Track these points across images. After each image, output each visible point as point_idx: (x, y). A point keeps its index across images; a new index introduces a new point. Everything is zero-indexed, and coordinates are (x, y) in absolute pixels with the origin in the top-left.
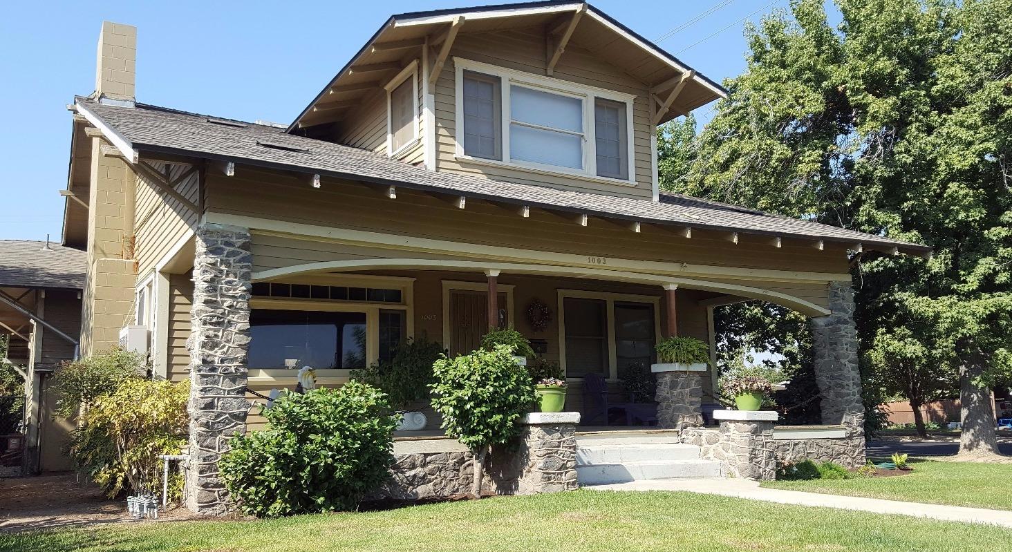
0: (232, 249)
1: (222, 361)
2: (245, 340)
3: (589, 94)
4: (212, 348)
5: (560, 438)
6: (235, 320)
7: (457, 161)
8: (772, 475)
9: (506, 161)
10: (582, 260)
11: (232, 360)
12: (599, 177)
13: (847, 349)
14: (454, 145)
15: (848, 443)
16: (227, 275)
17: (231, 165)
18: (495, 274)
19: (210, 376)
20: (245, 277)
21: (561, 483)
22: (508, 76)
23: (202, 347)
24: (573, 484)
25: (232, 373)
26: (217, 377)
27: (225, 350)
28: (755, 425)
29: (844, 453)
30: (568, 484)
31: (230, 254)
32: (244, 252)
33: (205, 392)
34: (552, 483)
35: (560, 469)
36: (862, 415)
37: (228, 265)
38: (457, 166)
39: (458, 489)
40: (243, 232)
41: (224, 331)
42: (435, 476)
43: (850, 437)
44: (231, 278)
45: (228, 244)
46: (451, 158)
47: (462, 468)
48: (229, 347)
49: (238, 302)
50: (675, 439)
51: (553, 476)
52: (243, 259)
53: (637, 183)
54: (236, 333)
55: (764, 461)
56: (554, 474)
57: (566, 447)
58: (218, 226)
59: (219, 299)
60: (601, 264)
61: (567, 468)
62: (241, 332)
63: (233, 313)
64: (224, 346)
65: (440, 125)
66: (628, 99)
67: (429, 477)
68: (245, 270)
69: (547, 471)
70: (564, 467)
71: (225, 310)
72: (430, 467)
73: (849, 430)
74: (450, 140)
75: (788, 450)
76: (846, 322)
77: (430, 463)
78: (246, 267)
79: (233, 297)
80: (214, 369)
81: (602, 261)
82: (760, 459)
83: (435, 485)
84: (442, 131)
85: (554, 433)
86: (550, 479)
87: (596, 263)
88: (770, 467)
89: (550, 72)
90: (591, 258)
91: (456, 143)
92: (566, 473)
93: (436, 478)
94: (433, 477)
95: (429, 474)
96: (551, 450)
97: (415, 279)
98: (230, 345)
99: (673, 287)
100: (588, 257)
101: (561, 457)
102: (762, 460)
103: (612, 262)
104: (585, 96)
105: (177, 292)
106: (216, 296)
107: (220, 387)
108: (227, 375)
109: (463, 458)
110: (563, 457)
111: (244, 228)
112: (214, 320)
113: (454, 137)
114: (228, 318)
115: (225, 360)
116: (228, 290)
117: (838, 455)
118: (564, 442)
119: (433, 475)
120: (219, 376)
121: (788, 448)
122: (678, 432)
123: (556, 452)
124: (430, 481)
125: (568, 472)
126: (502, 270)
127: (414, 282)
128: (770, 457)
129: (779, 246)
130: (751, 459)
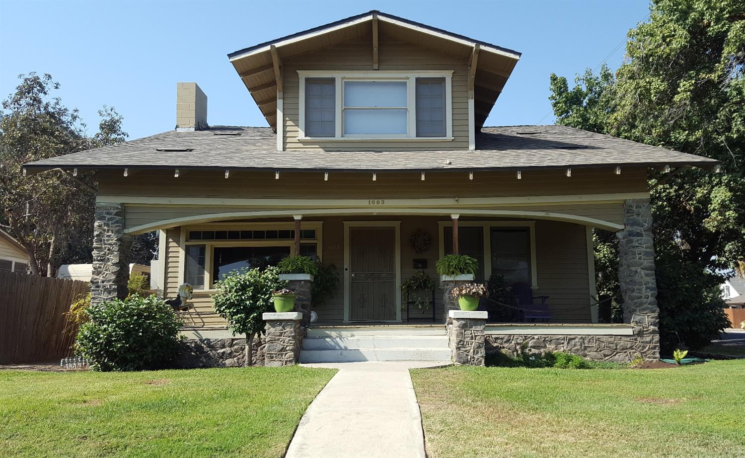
0: (111, 216)
1: (103, 282)
2: (116, 269)
3: (411, 76)
4: (98, 275)
5: (282, 330)
6: (112, 257)
7: (300, 142)
8: (481, 361)
9: (338, 136)
10: (364, 202)
11: (109, 281)
12: (418, 138)
13: (640, 258)
14: (298, 131)
15: (636, 340)
16: (108, 232)
18: (299, 218)
19: (97, 290)
20: (118, 232)
21: (281, 361)
22: (339, 76)
23: (93, 274)
24: (291, 361)
25: (107, 288)
26: (100, 291)
27: (104, 275)
28: (464, 322)
29: (631, 348)
30: (286, 362)
31: (110, 219)
32: (117, 217)
33: (94, 299)
34: (274, 360)
35: (281, 350)
36: (656, 315)
37: (108, 225)
38: (301, 145)
40: (117, 206)
41: (105, 264)
43: (640, 334)
44: (110, 234)
45: (108, 214)
46: (295, 140)
47: (259, 349)
48: (107, 274)
49: (113, 247)
51: (275, 356)
52: (117, 222)
53: (453, 138)
54: (111, 265)
55: (472, 350)
56: (275, 354)
57: (286, 336)
58: (102, 204)
59: (103, 246)
60: (380, 204)
61: (287, 351)
62: (114, 264)
63: (111, 254)
64: (104, 273)
65: (287, 119)
66: (448, 75)
67: (235, 354)
68: (117, 228)
69: (270, 352)
70: (283, 349)
71: (106, 252)
72: (236, 347)
73: (638, 328)
74: (296, 128)
75: (563, 343)
76: (639, 235)
77: (236, 344)
78: (119, 226)
79: (110, 244)
80: (98, 287)
81: (381, 202)
82: (468, 348)
83: (238, 359)
84: (289, 123)
85: (277, 326)
86: (272, 357)
87: (376, 204)
88: (479, 355)
89: (376, 66)
90: (371, 200)
91: (299, 130)
93: (240, 355)
94: (237, 354)
95: (235, 352)
96: (275, 338)
97: (322, 222)
98: (108, 272)
99: (455, 217)
100: (368, 200)
101: (282, 343)
102: (470, 350)
103: (389, 202)
104: (408, 78)
106: (102, 245)
107: (102, 297)
108: (106, 290)
110: (283, 343)
111: (117, 204)
112: (99, 258)
113: (298, 126)
114: (108, 257)
115: (105, 281)
116: (108, 240)
117: (624, 349)
118: (285, 332)
119: (238, 352)
120: (102, 291)
121: (563, 342)
122: (446, 326)
123: (278, 340)
124: (235, 356)
125: (287, 353)
126: (303, 215)
127: (323, 224)
128: (479, 347)
129: (519, 177)
130: (458, 348)
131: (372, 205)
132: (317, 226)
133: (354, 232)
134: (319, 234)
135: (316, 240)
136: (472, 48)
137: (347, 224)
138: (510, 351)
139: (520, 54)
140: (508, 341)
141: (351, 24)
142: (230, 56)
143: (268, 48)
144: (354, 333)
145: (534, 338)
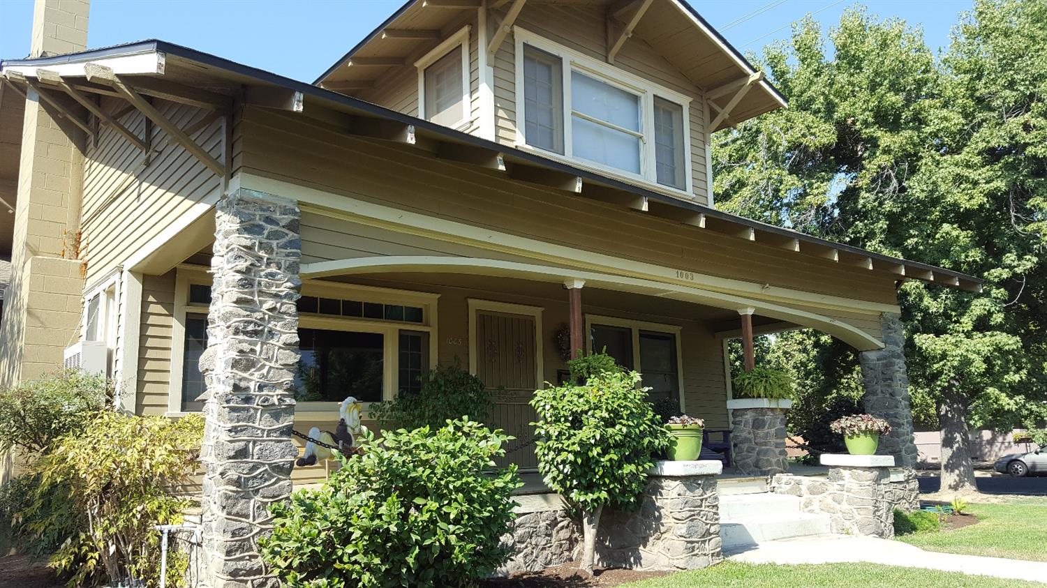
0: (275, 228)
1: (261, 388)
2: (293, 358)
4: (246, 369)
5: (702, 495)
6: (278, 328)
8: (891, 530)
9: (569, 156)
10: (671, 273)
11: (274, 387)
12: (659, 185)
13: (901, 386)
15: (906, 488)
16: (268, 264)
17: (299, 96)
18: (579, 285)
19: (244, 409)
20: (293, 268)
21: (705, 555)
23: (232, 367)
24: (718, 554)
25: (273, 405)
26: (252, 411)
27: (265, 371)
29: (903, 498)
30: (713, 555)
31: (274, 235)
32: (291, 234)
33: (236, 433)
34: (696, 554)
35: (703, 537)
37: (269, 250)
40: (290, 206)
41: (263, 344)
42: (525, 544)
43: (907, 481)
44: (273, 269)
45: (269, 220)
47: (554, 532)
48: (271, 367)
49: (282, 304)
50: (764, 488)
51: (697, 545)
52: (290, 244)
53: (694, 196)
54: (280, 348)
55: (884, 515)
56: (697, 542)
57: (708, 507)
58: (256, 194)
59: (256, 298)
60: (689, 280)
61: (710, 534)
62: (287, 346)
63: (274, 318)
64: (263, 366)
65: (498, 105)
66: (684, 100)
67: (519, 545)
68: (292, 259)
69: (690, 539)
70: (708, 533)
71: (264, 314)
72: (520, 531)
73: (907, 472)
76: (899, 357)
77: (519, 526)
78: (294, 254)
79: (276, 296)
80: (248, 399)
81: (690, 276)
82: (881, 512)
83: (525, 557)
84: (501, 113)
85: (696, 487)
86: (693, 549)
88: (889, 521)
89: (612, 59)
90: (679, 271)
91: (516, 129)
92: (710, 540)
93: (526, 547)
94: (523, 546)
95: (519, 542)
96: (693, 511)
97: (439, 296)
98: (272, 364)
100: (676, 270)
101: (704, 519)
102: (882, 514)
103: (698, 278)
104: (644, 92)
105: (151, 299)
106: (252, 294)
107: (256, 425)
108: (268, 408)
109: (556, 518)
110: (706, 519)
111: (291, 201)
112: (251, 328)
113: (514, 122)
114: (270, 325)
115: (265, 386)
116: (270, 286)
117: (898, 500)
118: (706, 499)
119: (523, 543)
120: (256, 410)
122: (767, 479)
123: (699, 514)
124: (520, 552)
125: (711, 539)
126: (587, 280)
127: (439, 298)
128: (889, 509)
130: (874, 513)
131: (685, 280)
132: (429, 302)
134: (433, 316)
135: (427, 325)
137: (473, 305)
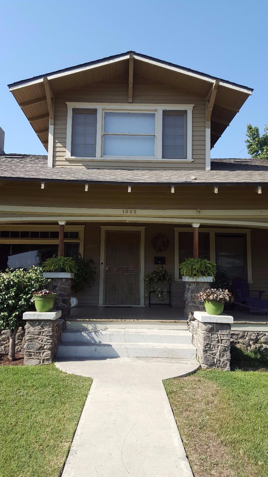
3: (159, 109)
5: (40, 329)
7: (67, 160)
8: (226, 364)
9: (98, 157)
10: (119, 212)
12: (163, 160)
14: (65, 152)
21: (38, 359)
22: (100, 107)
24: (48, 360)
28: (210, 326)
30: (43, 360)
34: (32, 358)
35: (39, 350)
38: (67, 163)
39: (20, 350)
46: (63, 159)
50: (186, 327)
51: (33, 354)
53: (193, 160)
55: (218, 354)
56: (35, 352)
57: (45, 335)
60: (133, 213)
61: (45, 349)
65: (57, 141)
66: (189, 108)
69: (29, 350)
70: (41, 348)
72: (3, 336)
74: (63, 149)
77: (3, 334)
82: (214, 352)
83: (5, 347)
84: (58, 145)
85: (36, 326)
86: (31, 355)
87: (129, 213)
88: (225, 358)
89: (130, 100)
91: (66, 150)
92: (43, 352)
94: (4, 343)
95: (2, 341)
96: (34, 337)
99: (196, 225)
100: (123, 210)
101: (40, 342)
102: (217, 352)
103: (140, 212)
104: (156, 110)
110: (41, 342)
113: (65, 147)
118: (43, 332)
119: (5, 341)
122: (188, 322)
123: (37, 338)
125: (45, 352)
126: (66, 221)
127: (85, 227)
128: (225, 350)
129: (260, 192)
130: (205, 351)
132: (81, 229)
133: (109, 234)
134: (82, 235)
135: (79, 240)
136: (212, 84)
137: (104, 228)
138: (245, 346)
139: (252, 90)
140: (243, 337)
141: (111, 62)
142: (10, 86)
143: (41, 80)
144: (108, 326)
145: (265, 335)
